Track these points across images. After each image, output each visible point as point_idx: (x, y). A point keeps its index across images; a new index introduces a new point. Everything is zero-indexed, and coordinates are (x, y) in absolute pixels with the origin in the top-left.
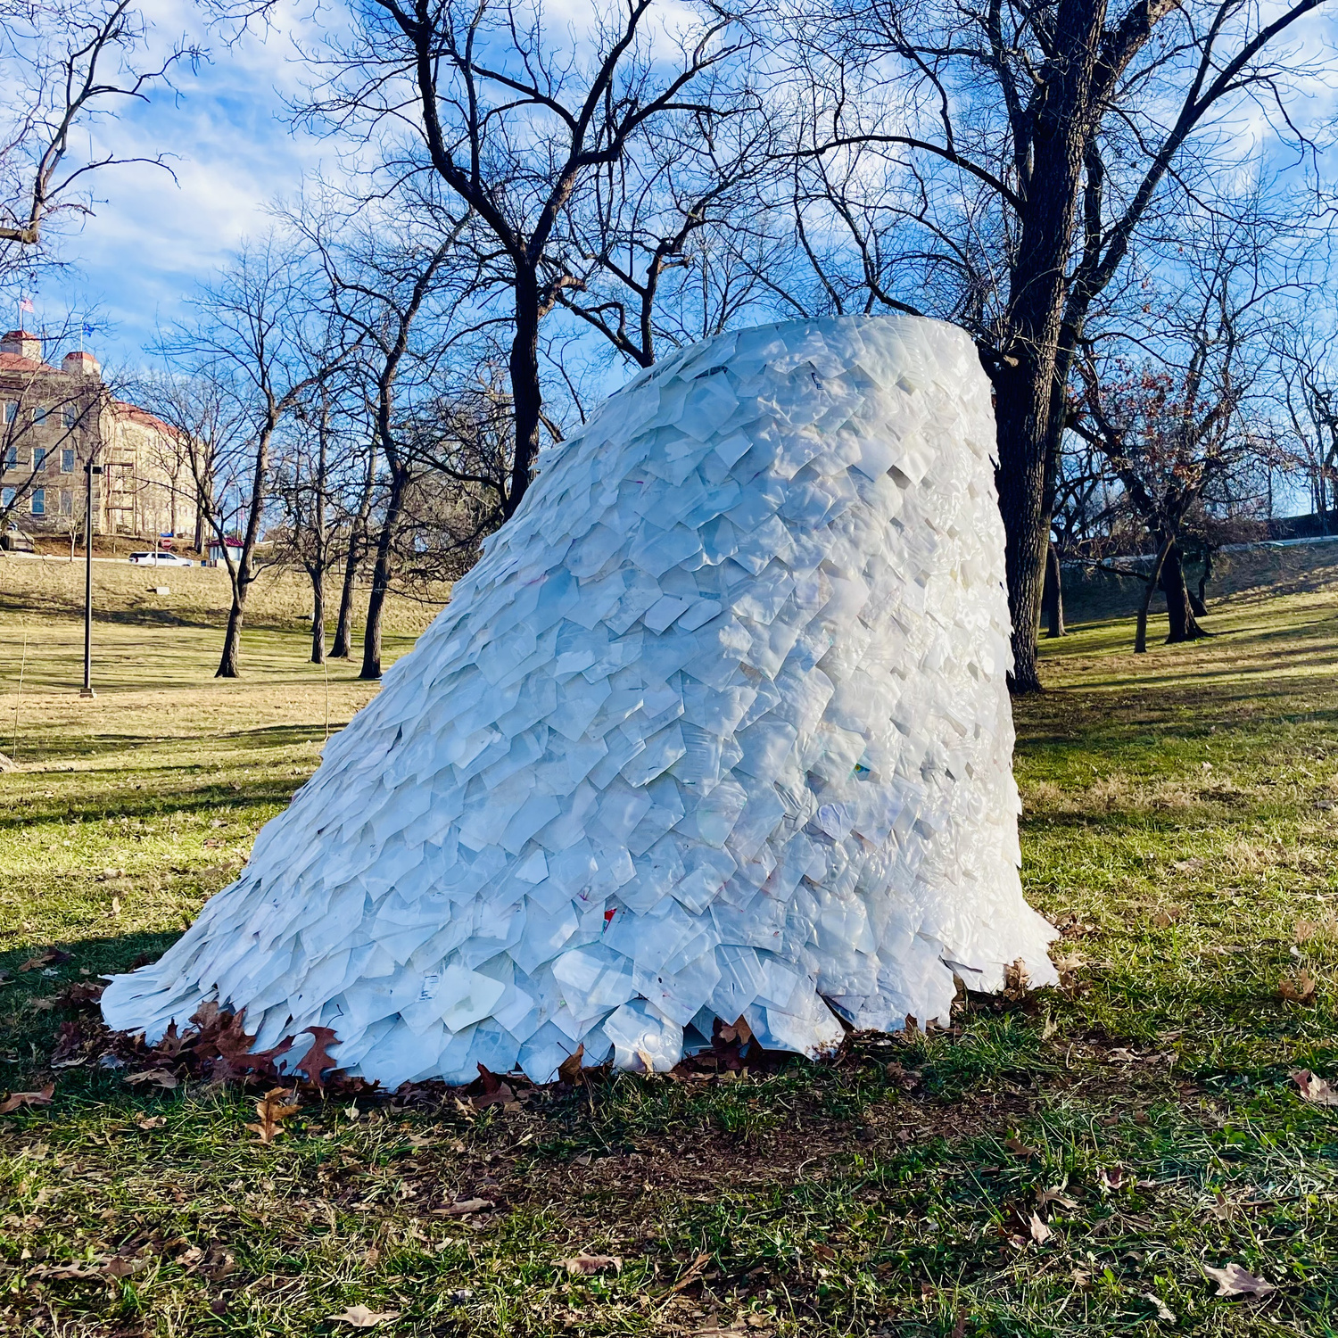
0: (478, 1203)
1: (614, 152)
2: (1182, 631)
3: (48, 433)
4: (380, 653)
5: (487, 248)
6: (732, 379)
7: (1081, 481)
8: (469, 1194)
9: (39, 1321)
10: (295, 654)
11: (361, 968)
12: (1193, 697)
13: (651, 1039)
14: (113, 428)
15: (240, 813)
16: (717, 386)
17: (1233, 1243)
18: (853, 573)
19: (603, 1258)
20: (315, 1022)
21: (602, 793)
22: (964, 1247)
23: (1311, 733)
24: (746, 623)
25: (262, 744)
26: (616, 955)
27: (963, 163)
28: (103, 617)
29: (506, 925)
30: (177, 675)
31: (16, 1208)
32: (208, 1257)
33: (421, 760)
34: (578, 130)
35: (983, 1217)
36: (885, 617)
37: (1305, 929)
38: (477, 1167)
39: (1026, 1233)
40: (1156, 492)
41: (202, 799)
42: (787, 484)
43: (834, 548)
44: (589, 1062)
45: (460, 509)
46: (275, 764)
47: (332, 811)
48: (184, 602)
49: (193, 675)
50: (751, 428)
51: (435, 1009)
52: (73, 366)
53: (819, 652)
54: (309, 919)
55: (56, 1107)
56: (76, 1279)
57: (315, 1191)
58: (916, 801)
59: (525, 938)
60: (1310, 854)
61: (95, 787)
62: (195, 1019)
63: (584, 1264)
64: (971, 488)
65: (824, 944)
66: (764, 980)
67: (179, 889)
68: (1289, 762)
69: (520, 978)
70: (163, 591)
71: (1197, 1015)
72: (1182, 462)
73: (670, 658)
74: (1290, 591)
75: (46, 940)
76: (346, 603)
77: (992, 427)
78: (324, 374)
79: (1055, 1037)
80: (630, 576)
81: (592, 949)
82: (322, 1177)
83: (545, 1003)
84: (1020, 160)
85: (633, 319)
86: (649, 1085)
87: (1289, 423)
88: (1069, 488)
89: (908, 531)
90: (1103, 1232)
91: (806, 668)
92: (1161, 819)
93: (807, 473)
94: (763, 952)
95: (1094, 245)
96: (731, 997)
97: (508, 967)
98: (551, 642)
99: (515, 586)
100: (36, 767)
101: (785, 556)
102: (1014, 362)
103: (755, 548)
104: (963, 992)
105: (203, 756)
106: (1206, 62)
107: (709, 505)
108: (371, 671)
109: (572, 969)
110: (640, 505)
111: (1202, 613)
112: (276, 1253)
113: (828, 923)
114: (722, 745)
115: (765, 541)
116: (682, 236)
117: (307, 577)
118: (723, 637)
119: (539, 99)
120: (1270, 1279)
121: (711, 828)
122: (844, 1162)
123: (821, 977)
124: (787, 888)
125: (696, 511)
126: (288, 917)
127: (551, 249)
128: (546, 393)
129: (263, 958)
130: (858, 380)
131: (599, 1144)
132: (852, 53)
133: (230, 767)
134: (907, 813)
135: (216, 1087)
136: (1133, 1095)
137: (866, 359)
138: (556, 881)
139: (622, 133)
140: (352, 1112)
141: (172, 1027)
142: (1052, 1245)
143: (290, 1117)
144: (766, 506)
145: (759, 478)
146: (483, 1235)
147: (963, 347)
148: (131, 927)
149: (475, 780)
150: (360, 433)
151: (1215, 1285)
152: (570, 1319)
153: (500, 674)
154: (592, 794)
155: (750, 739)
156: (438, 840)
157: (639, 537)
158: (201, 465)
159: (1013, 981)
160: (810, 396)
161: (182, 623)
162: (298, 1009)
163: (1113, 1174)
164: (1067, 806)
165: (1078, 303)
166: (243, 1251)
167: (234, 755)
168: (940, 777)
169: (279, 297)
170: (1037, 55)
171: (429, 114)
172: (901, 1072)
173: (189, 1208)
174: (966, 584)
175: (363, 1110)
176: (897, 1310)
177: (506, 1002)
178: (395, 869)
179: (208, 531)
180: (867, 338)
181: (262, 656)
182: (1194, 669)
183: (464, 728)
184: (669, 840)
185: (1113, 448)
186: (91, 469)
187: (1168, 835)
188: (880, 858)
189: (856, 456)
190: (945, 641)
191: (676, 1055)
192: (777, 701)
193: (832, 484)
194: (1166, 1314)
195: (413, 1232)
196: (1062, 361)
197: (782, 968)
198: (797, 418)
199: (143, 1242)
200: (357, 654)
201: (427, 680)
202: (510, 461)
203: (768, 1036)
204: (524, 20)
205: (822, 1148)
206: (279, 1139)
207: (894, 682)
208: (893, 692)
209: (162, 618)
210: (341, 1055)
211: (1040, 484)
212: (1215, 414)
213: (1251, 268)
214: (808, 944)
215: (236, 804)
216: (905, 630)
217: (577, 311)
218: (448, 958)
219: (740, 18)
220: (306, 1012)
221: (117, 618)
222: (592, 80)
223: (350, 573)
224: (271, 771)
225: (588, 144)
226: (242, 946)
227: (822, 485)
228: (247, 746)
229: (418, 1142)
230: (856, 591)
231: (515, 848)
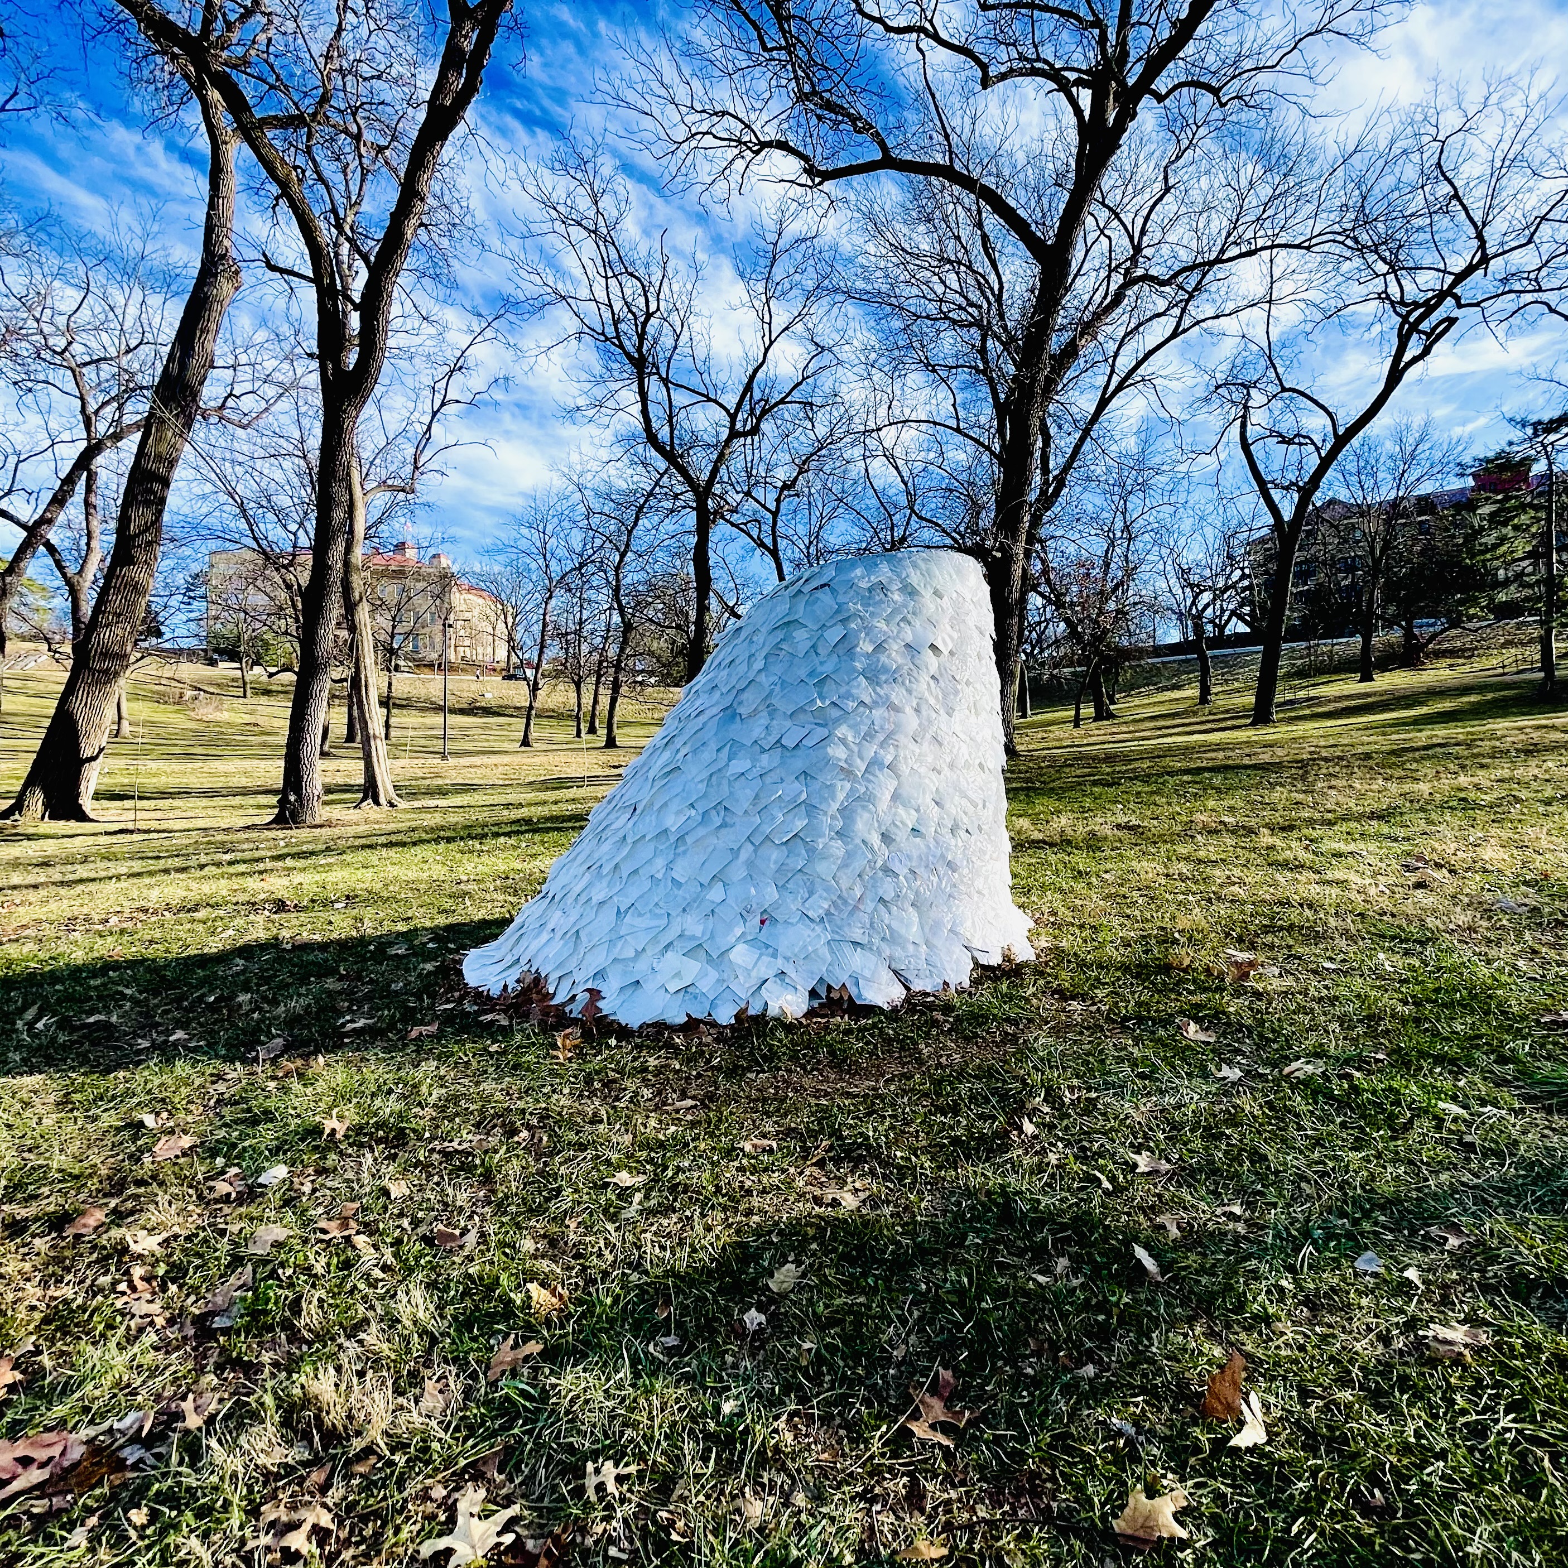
0: (689, 1103)
1: (755, 430)
2: (1102, 714)
3: (422, 603)
4: (616, 731)
5: (679, 489)
6: (834, 592)
7: (1039, 623)
8: (684, 1095)
9: (436, 1179)
10: (564, 733)
11: (615, 953)
12: (1109, 758)
13: (789, 997)
14: (458, 598)
15: (537, 838)
16: (825, 597)
17: (1145, 1137)
18: (908, 710)
19: (766, 1142)
20: (589, 986)
21: (757, 848)
22: (982, 1138)
23: (1182, 784)
24: (843, 741)
25: (547, 789)
26: (767, 946)
27: (966, 436)
28: (453, 711)
29: (701, 928)
30: (497, 746)
31: (420, 1104)
32: (533, 1137)
33: (649, 825)
34: (733, 417)
35: (994, 1118)
36: (928, 736)
37: (1183, 922)
38: (687, 1078)
39: (1020, 1130)
40: (1085, 630)
41: (515, 828)
42: (868, 656)
43: (897, 695)
44: (751, 1012)
45: (663, 644)
46: (556, 803)
47: (596, 856)
48: (501, 702)
49: (506, 746)
50: (844, 621)
51: (660, 979)
52: (435, 561)
53: (888, 759)
54: (583, 922)
55: (438, 1037)
56: (456, 1151)
57: (593, 1093)
58: (947, 849)
59: (712, 937)
60: (1184, 868)
61: (453, 818)
62: (518, 981)
63: (755, 1146)
64: (979, 656)
65: (893, 938)
66: (857, 961)
67: (505, 890)
68: (1169, 804)
69: (710, 960)
70: (488, 696)
71: (1119, 979)
72: (1101, 612)
73: (798, 764)
74: (1167, 689)
75: (428, 924)
76: (596, 702)
77: (991, 616)
78: (582, 565)
79: (1034, 995)
80: (772, 711)
81: (752, 942)
82: (597, 1085)
83: (725, 976)
84: (1001, 430)
85: (767, 528)
86: (790, 1028)
87: (1164, 585)
88: (1032, 628)
89: (942, 684)
90: (1067, 1128)
91: (881, 769)
92: (1093, 843)
93: (879, 648)
94: (856, 944)
95: (1046, 483)
96: (837, 971)
97: (703, 953)
98: (725, 751)
99: (702, 719)
100: (417, 804)
101: (867, 700)
102: (999, 555)
103: (848, 696)
104: (977, 964)
105: (513, 798)
106: (1112, 372)
107: (820, 669)
108: (611, 743)
109: (741, 955)
110: (777, 669)
111: (1113, 703)
112: (572, 1136)
113: (894, 925)
114: (829, 819)
115: (854, 691)
116: (796, 479)
117: (573, 686)
118: (829, 750)
119: (710, 400)
120: (1168, 1161)
121: (824, 869)
122: (908, 1079)
123: (891, 958)
124: (869, 905)
125: (812, 674)
126: (572, 919)
127: (717, 489)
128: (714, 573)
129: (557, 945)
130: (910, 592)
131: (759, 1065)
132: (896, 369)
133: (530, 805)
134: (943, 857)
135: (532, 1025)
136: (1081, 1033)
137: (915, 579)
138: (730, 901)
139: (759, 420)
140: (613, 1042)
141: (505, 986)
142: (1035, 1137)
143: (576, 1047)
144: (854, 669)
145: (850, 652)
146: (693, 1124)
147: (973, 570)
148: (479, 915)
149: (681, 839)
150: (603, 598)
151: (1135, 1165)
152: (748, 1183)
153: (695, 773)
154: (751, 848)
155: (846, 812)
156: (659, 876)
157: (777, 689)
158: (510, 620)
159: (1007, 958)
160: (881, 601)
161: (499, 715)
162: (579, 977)
163: (1071, 1089)
164: (1037, 836)
165: (1036, 521)
166: (552, 1134)
167: (531, 796)
168: (962, 833)
169: (556, 520)
170: (1011, 369)
171: (645, 412)
172: (941, 1018)
173: (521, 1104)
174: (977, 714)
175: (619, 1040)
176: (944, 1179)
177: (703, 974)
178: (634, 893)
179: (514, 659)
180: (915, 566)
181: (546, 734)
182: (1109, 738)
183: (674, 807)
184: (799, 876)
185: (1059, 605)
186: (446, 626)
187: (1098, 854)
188: (927, 884)
189: (909, 638)
190: (964, 749)
191: (805, 1008)
192: (863, 790)
193: (895, 656)
194: (1106, 1185)
195: (653, 1123)
196: (1028, 554)
197: (868, 954)
198: (872, 614)
199: (494, 1126)
200: (602, 732)
201: (651, 775)
202: (693, 616)
203: (860, 995)
204: (700, 353)
205: (895, 1069)
206: (570, 1059)
207: (934, 776)
208: (932, 783)
209: (488, 711)
210: (605, 1006)
211: (1016, 628)
212: (1122, 583)
213: (1141, 495)
214: (883, 939)
215: (535, 831)
216: (940, 744)
217: (733, 525)
218: (667, 947)
219: (830, 350)
220: (583, 980)
221: (462, 712)
222: (741, 389)
223: (598, 682)
224: (554, 808)
225: (739, 426)
226: (545, 936)
227: (889, 656)
228: (539, 790)
229: (652, 1062)
230: (911, 721)
231: (705, 881)
